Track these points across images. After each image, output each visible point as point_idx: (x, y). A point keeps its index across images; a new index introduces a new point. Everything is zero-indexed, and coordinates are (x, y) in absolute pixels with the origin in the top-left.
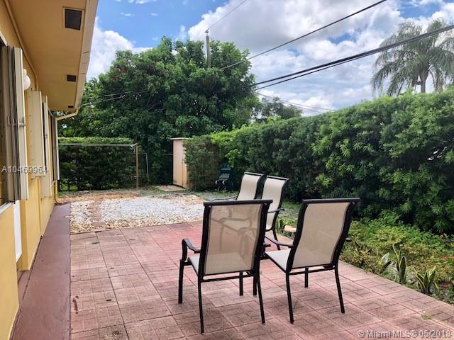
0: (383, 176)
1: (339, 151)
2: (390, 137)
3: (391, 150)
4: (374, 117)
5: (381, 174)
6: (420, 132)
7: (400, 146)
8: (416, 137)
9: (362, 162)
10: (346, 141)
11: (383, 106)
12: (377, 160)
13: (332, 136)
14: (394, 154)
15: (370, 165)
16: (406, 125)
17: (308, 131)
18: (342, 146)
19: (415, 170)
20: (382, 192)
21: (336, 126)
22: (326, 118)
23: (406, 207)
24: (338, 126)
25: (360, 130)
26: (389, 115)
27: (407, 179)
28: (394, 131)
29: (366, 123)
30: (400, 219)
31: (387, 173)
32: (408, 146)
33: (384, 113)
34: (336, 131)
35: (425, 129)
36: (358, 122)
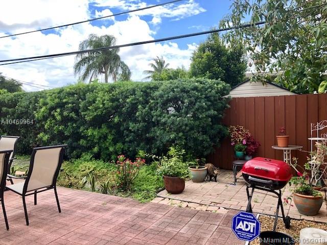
0: (82, 132)
1: (54, 117)
2: (85, 108)
3: (86, 116)
4: (76, 95)
5: (81, 130)
6: (101, 106)
7: (91, 114)
8: (99, 108)
9: (69, 124)
10: (58, 110)
11: (80, 89)
12: (78, 122)
13: (48, 106)
14: (87, 118)
15: (74, 125)
16: (94, 101)
17: (30, 103)
18: (56, 114)
19: (100, 128)
20: (82, 142)
21: (51, 100)
22: (44, 94)
23: (96, 149)
24: (52, 100)
25: (67, 103)
26: (84, 95)
27: (95, 133)
28: (87, 105)
29: (71, 99)
30: (93, 157)
31: (84, 130)
32: (95, 114)
33: (81, 94)
34: (51, 103)
35: (104, 104)
36: (65, 98)
